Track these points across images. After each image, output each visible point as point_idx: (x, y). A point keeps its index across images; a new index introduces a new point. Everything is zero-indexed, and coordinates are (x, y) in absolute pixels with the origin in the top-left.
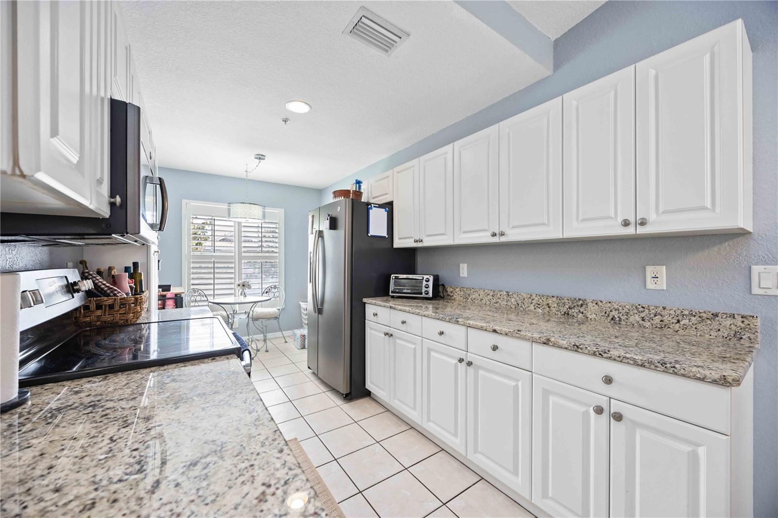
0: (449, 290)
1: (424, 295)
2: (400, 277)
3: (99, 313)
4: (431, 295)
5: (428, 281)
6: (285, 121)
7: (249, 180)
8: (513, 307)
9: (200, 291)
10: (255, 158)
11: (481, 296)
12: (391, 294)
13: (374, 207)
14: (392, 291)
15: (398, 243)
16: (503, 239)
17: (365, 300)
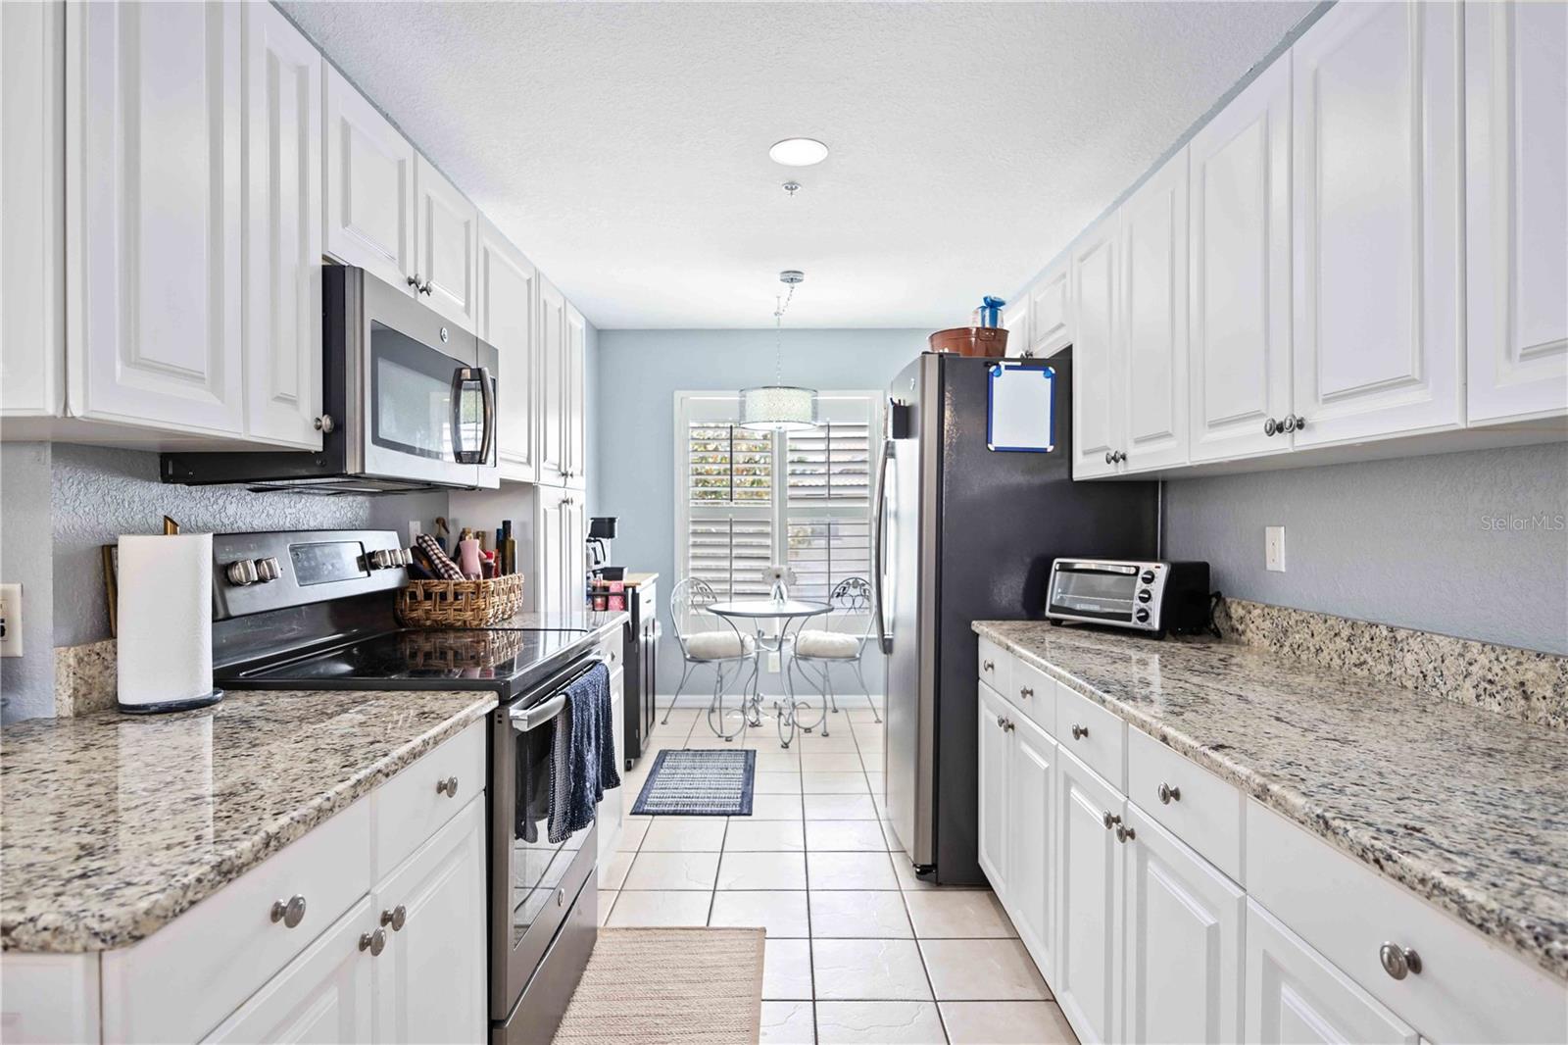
0: (1237, 611)
1: (1134, 623)
2: (1077, 567)
3: (428, 605)
4: (1155, 623)
5: (1149, 579)
6: (791, 187)
7: (782, 330)
8: (1410, 684)
9: (702, 585)
10: (782, 280)
11: (1317, 638)
12: (1048, 614)
13: (1007, 368)
14: (1051, 605)
15: (1087, 467)
16: (1302, 441)
17: (977, 626)
